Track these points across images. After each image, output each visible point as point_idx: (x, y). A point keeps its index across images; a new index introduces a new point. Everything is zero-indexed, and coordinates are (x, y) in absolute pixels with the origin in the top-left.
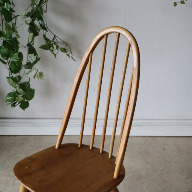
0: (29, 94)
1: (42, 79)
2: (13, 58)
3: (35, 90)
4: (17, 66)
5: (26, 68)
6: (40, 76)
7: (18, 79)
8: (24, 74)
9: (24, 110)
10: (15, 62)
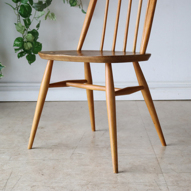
0: (36, 47)
1: (54, 19)
2: (22, 2)
3: (42, 45)
4: (27, 11)
5: (37, 8)
6: (52, 16)
7: (28, 23)
8: (34, 18)
9: (30, 64)
10: (25, 7)
